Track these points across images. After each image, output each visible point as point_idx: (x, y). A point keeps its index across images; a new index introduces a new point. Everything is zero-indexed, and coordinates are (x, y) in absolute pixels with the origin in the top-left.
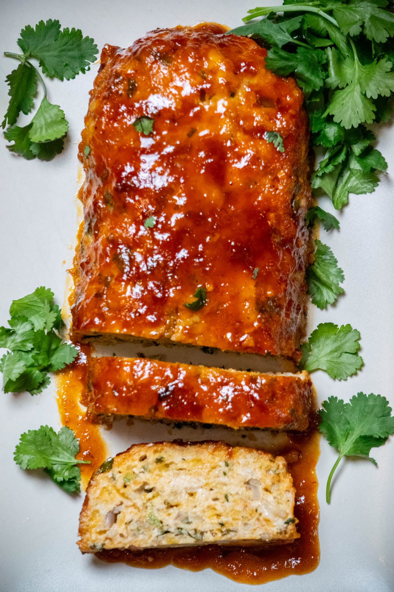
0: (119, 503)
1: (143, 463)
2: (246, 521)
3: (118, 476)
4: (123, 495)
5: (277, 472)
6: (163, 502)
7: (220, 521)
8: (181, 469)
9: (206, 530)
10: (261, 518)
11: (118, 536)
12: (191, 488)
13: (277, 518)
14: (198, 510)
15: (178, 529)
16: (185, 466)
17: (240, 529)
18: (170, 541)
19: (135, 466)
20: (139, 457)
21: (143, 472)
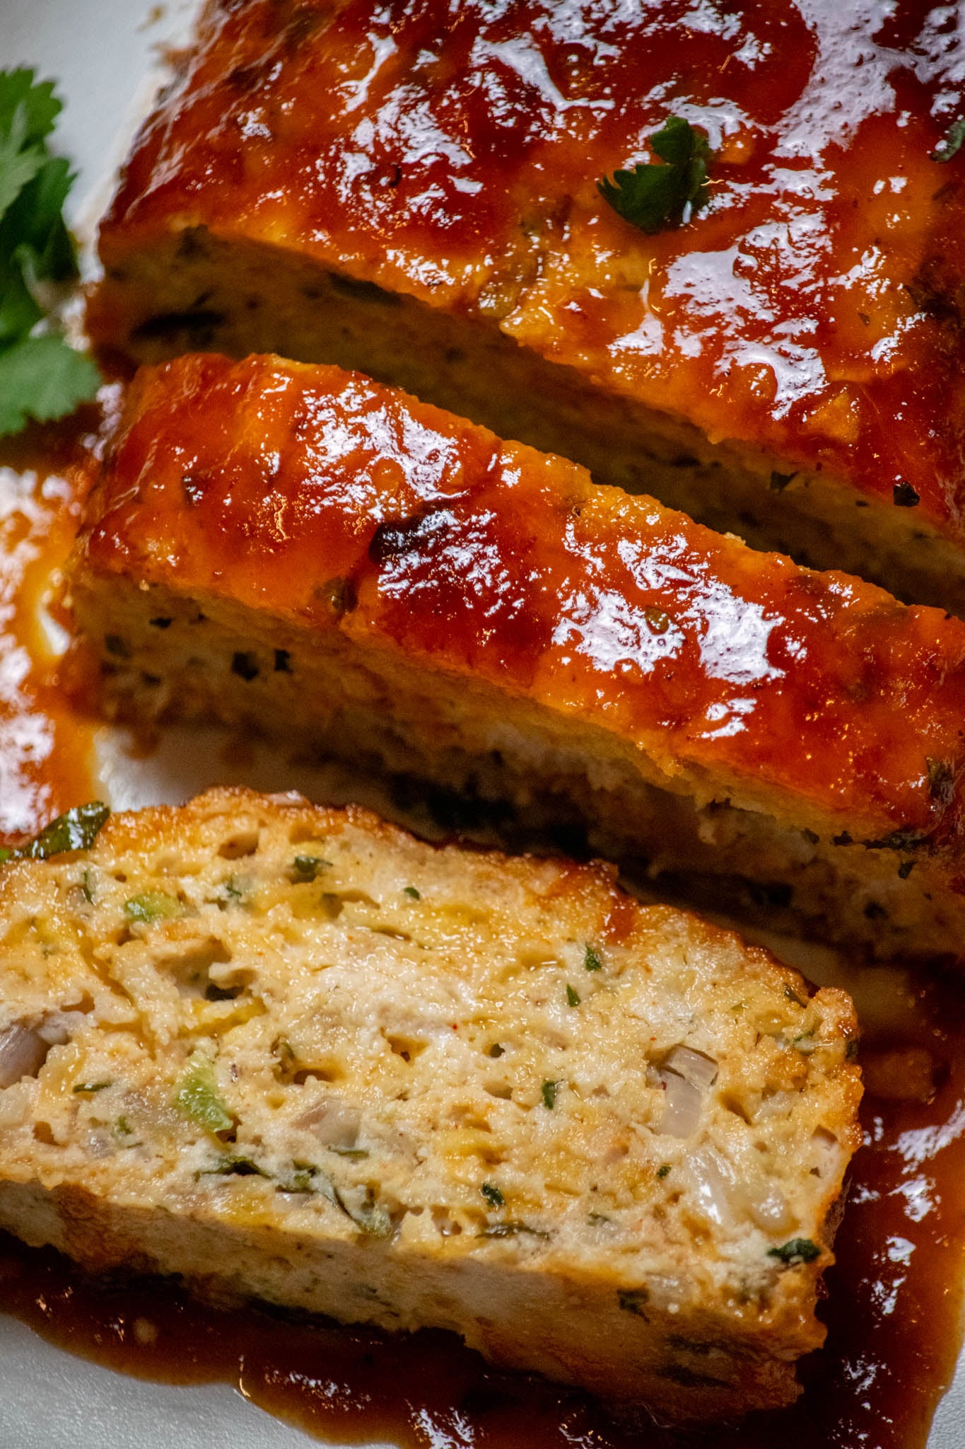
0: (74, 998)
1: (231, 866)
2: (603, 1207)
3: (105, 888)
4: (104, 970)
5: (805, 1045)
6: (269, 1042)
7: (488, 1179)
8: (389, 932)
9: (418, 1202)
10: (673, 1212)
11: (28, 1129)
12: (407, 1016)
13: (747, 1225)
14: (410, 1115)
15: (299, 1166)
16: (409, 919)
17: (567, 1228)
18: (248, 1208)
19: (195, 871)
20: (226, 837)
21: (222, 905)
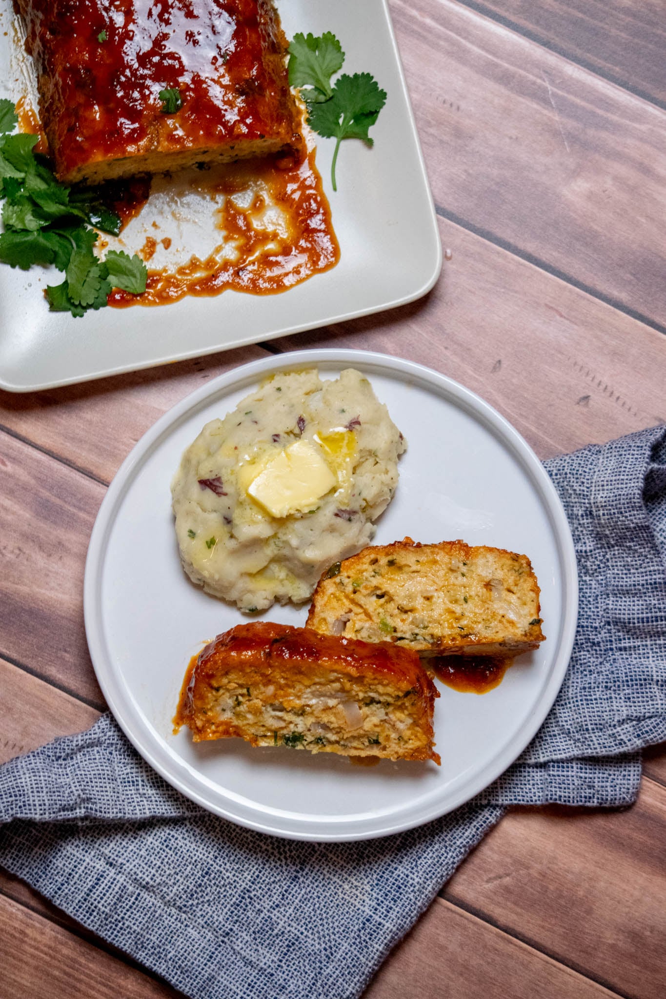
0: (348, 610)
1: (374, 567)
2: (487, 624)
3: (346, 581)
4: (353, 601)
6: (397, 607)
7: (458, 625)
8: (415, 572)
9: (444, 635)
10: (504, 620)
12: (427, 591)
15: (413, 634)
16: (418, 567)
17: (480, 631)
19: (366, 570)
20: (370, 560)
21: (374, 576)
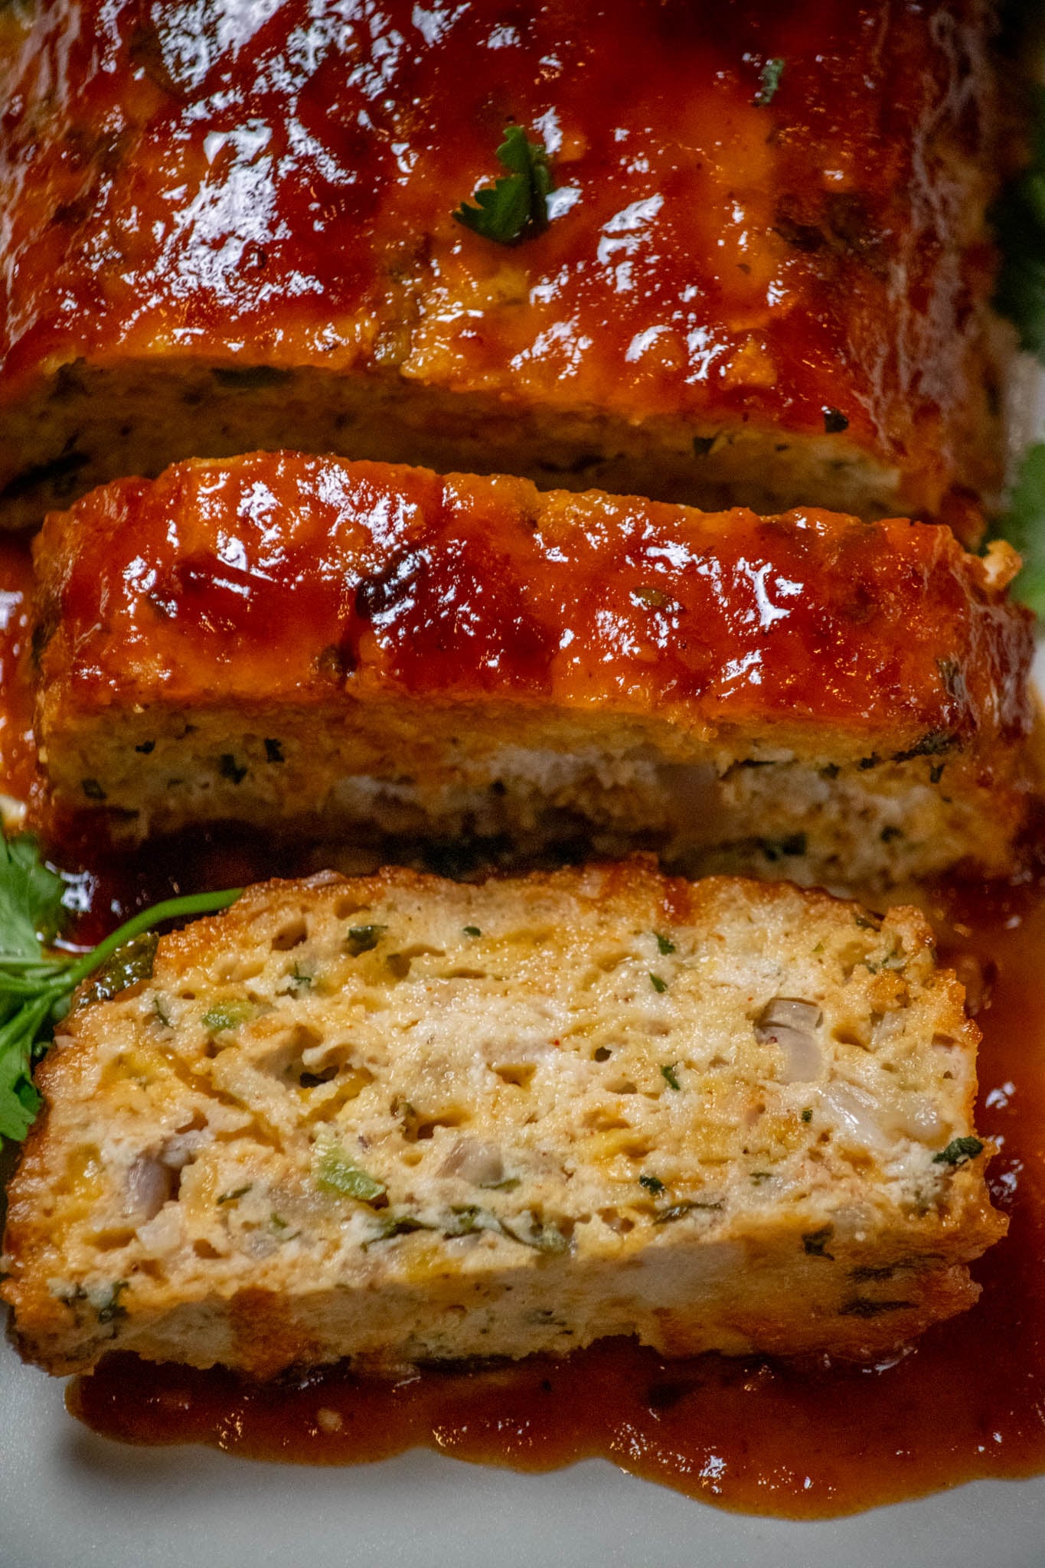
0: (185, 1121)
1: (290, 956)
2: (761, 1165)
3: (177, 1009)
4: (206, 1085)
5: (894, 964)
6: (387, 1106)
7: (642, 1171)
8: (463, 974)
9: (584, 1210)
10: (828, 1150)
11: (188, 1249)
12: (510, 1045)
13: (903, 1142)
14: (546, 1133)
15: (458, 1211)
16: (477, 958)
17: (735, 1192)
18: (424, 1262)
19: (256, 971)
20: (276, 930)
21: (292, 993)
